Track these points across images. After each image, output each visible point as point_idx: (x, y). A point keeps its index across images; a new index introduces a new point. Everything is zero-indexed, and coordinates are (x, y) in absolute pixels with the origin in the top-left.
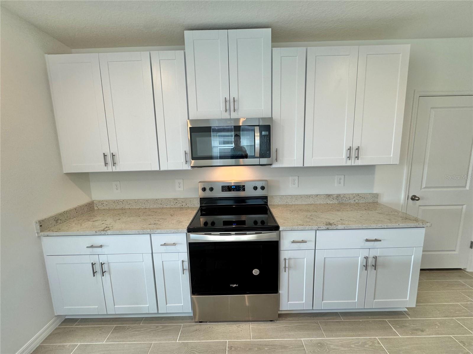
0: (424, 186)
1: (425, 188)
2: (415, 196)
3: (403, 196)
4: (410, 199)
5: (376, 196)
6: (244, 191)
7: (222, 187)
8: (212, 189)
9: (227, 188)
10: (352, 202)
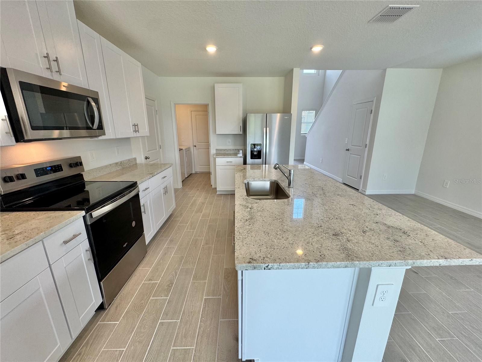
1: (148, 151)
2: (147, 157)
3: (142, 158)
4: (145, 159)
5: (135, 159)
6: (62, 170)
7: (36, 170)
8: (22, 177)
9: (40, 171)
10: (128, 166)
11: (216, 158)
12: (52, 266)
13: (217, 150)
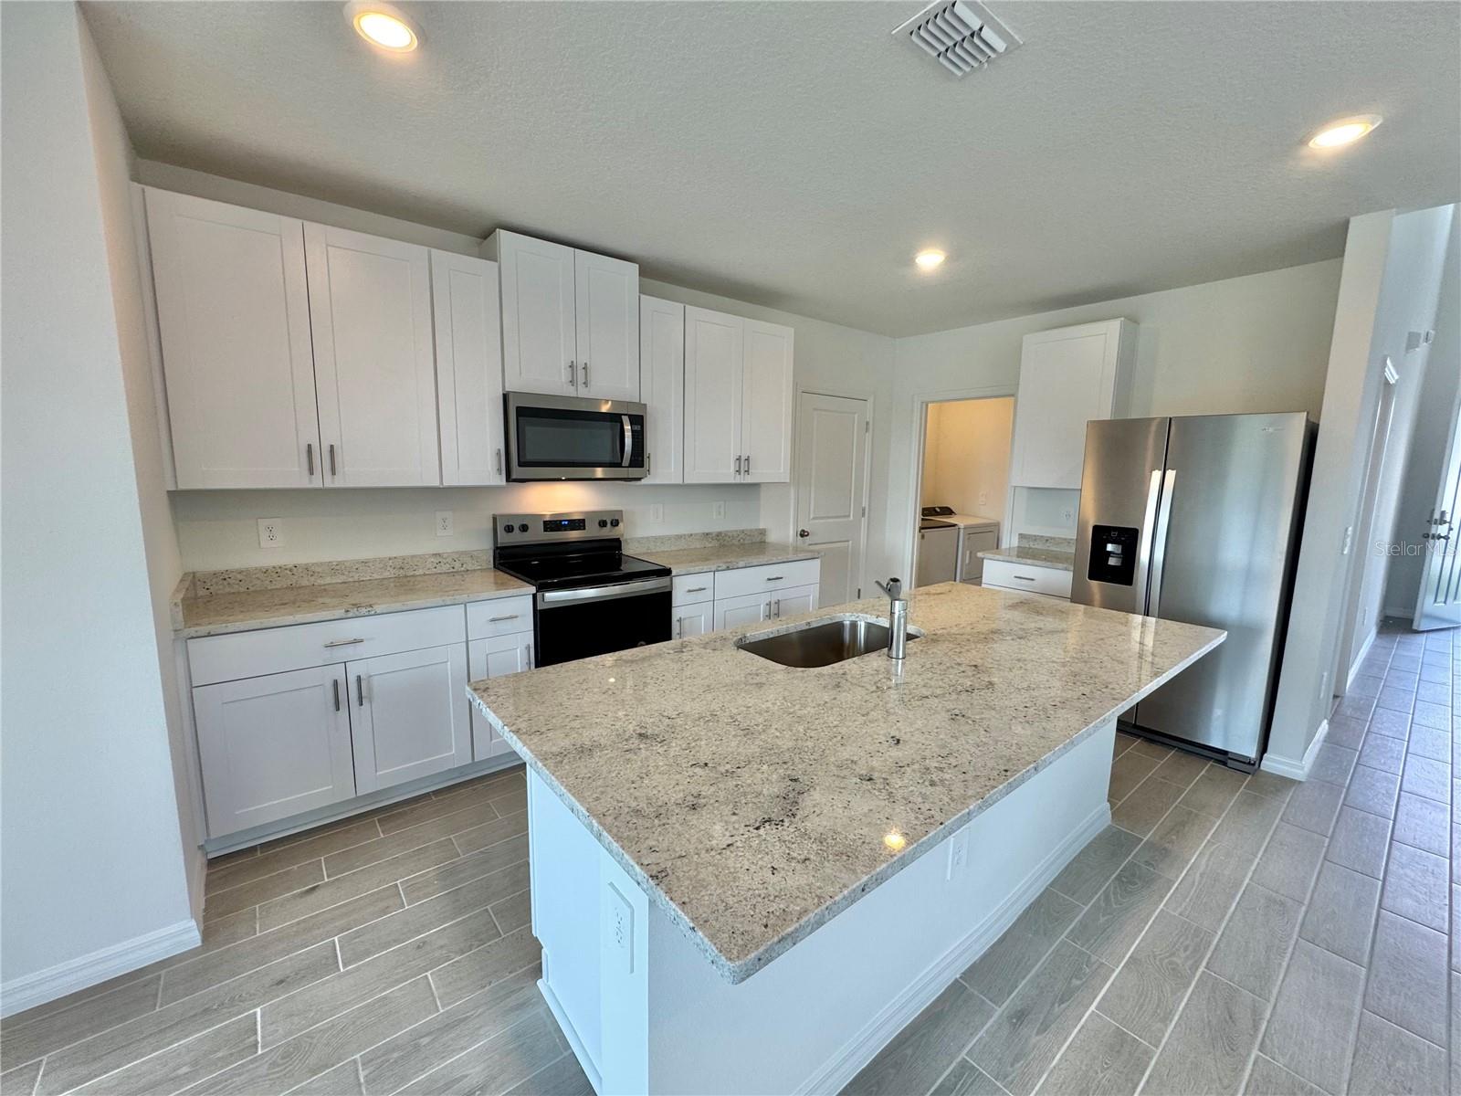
0: (811, 517)
1: (814, 518)
2: (803, 531)
3: (791, 533)
4: (799, 537)
5: (763, 532)
6: (584, 529)
7: (545, 523)
8: (524, 528)
9: (553, 525)
10: (736, 543)
11: (985, 561)
12: (470, 643)
13: (1022, 536)
